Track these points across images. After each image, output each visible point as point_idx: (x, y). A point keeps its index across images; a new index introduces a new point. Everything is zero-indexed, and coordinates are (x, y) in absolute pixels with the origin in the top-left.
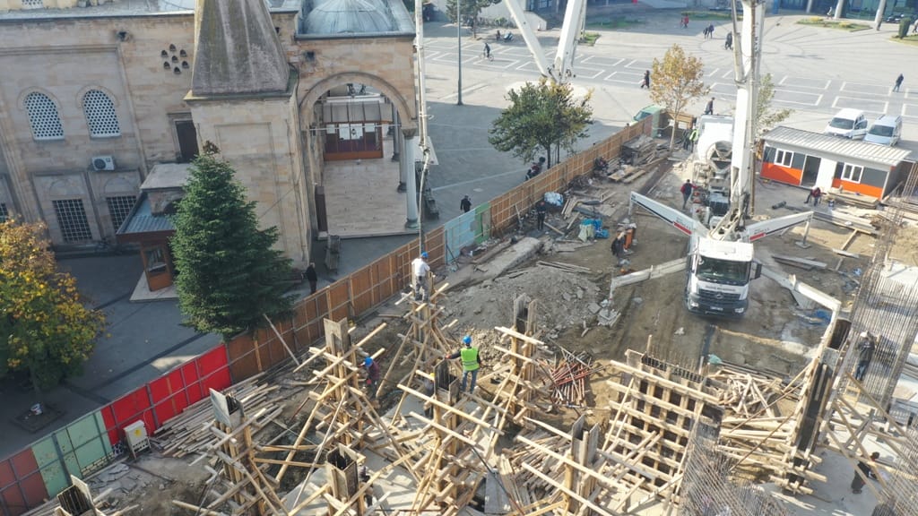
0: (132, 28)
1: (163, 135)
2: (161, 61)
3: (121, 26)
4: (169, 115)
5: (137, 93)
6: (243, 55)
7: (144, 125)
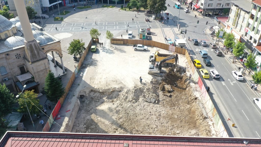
0: (9, 53)
1: (17, 71)
2: (15, 57)
3: (7, 53)
4: (18, 66)
5: (11, 64)
6: (38, 53)
7: (13, 70)
